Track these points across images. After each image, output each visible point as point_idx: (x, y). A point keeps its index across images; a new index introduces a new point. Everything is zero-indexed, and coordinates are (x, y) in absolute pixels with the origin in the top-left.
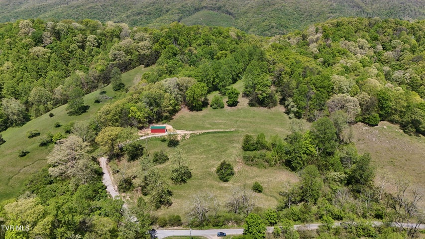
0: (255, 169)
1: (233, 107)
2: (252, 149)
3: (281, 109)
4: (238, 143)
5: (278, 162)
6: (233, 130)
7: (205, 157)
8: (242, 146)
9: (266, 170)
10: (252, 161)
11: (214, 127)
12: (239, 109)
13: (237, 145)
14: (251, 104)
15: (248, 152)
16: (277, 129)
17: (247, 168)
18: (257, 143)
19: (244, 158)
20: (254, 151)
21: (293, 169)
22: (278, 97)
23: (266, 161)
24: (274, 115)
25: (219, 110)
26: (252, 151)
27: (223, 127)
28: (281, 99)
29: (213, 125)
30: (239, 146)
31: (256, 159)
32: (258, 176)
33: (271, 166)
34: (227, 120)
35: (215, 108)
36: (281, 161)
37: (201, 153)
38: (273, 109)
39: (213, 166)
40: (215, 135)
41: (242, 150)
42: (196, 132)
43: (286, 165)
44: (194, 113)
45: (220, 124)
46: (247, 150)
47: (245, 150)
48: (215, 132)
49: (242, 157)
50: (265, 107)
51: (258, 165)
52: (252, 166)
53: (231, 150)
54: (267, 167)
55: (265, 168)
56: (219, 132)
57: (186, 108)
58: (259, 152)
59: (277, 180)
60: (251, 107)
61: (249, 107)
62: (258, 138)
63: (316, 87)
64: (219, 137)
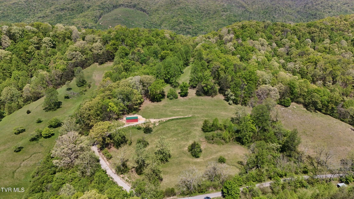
0: (216, 145)
1: (185, 97)
2: (210, 130)
3: (221, 97)
4: (198, 126)
5: (231, 139)
6: (190, 116)
7: (176, 139)
8: (202, 129)
9: (224, 146)
10: (212, 140)
11: (175, 115)
12: (190, 99)
13: (198, 128)
14: (198, 94)
16: (222, 113)
17: (210, 146)
18: (212, 126)
19: (206, 137)
20: (211, 132)
21: (243, 143)
22: (217, 88)
23: (222, 139)
24: (217, 102)
25: (175, 100)
26: (210, 132)
27: (182, 114)
28: (219, 89)
29: (174, 112)
30: (199, 128)
31: (215, 138)
32: (219, 151)
33: (226, 142)
34: (184, 108)
35: (171, 99)
36: (233, 138)
37: (172, 137)
38: (215, 98)
39: (184, 146)
40: (178, 121)
41: (202, 132)
42: (162, 119)
43: (237, 141)
44: (155, 104)
45: (179, 111)
46: (206, 132)
47: (205, 132)
48: (177, 119)
49: (204, 137)
50: (209, 96)
51: (218, 143)
52: (213, 144)
53: (194, 132)
54: (224, 143)
55: (223, 144)
56: (180, 119)
57: (148, 100)
58: (216, 132)
59: (233, 153)
60: (199, 97)
61: (197, 96)
62: (214, 122)
63: (246, 80)
64: (182, 122)
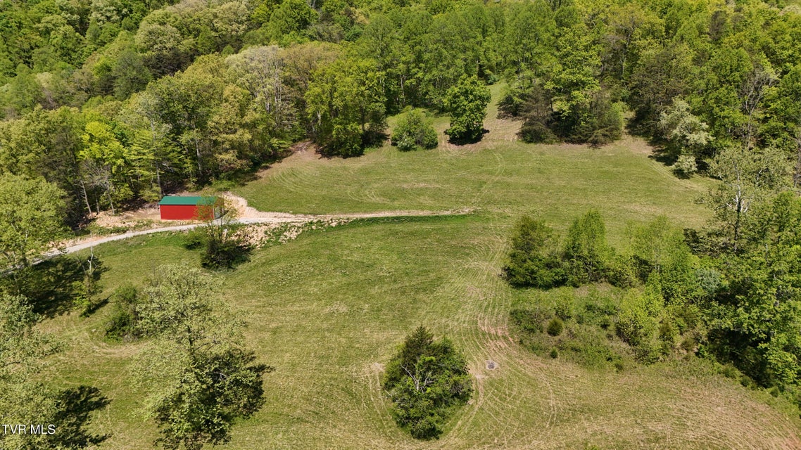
0: (568, 370)
1: (468, 147)
2: (548, 279)
3: (640, 148)
4: (487, 254)
5: (678, 340)
6: (467, 210)
7: (343, 309)
8: (507, 269)
9: (624, 379)
10: (554, 331)
11: (396, 203)
12: (486, 151)
13: (483, 265)
14: (530, 136)
15: (531, 293)
16: (635, 207)
17: (532, 366)
18: (567, 256)
19: (516, 316)
20: (557, 292)
21: (760, 376)
22: (624, 114)
23: (619, 332)
24: (616, 166)
25: (420, 153)
26: (547, 287)
27: (429, 202)
28: (631, 120)
29: (393, 195)
30: (495, 267)
31: (572, 324)
32: (588, 410)
33: (644, 357)
34: (447, 181)
35: (406, 149)
36: (688, 335)
37: (330, 296)
38: (608, 149)
39: (371, 352)
40: (398, 227)
41: (503, 285)
42: (328, 217)
43: (721, 356)
44: (336, 163)
45: (420, 192)
46: (527, 285)
47: (517, 285)
48: (398, 220)
49: (503, 313)
50: (581, 142)
51: (582, 355)
52: (554, 355)
53: (459, 283)
54: (629, 361)
55: (619, 367)
56: (412, 219)
58: (583, 293)
59: (691, 435)
60: (532, 145)
61: (524, 145)
62: (575, 231)
63: (777, 62)
64: (413, 234)
